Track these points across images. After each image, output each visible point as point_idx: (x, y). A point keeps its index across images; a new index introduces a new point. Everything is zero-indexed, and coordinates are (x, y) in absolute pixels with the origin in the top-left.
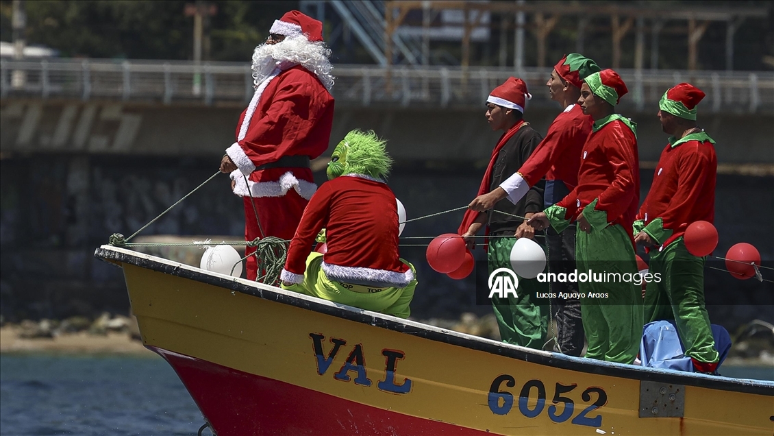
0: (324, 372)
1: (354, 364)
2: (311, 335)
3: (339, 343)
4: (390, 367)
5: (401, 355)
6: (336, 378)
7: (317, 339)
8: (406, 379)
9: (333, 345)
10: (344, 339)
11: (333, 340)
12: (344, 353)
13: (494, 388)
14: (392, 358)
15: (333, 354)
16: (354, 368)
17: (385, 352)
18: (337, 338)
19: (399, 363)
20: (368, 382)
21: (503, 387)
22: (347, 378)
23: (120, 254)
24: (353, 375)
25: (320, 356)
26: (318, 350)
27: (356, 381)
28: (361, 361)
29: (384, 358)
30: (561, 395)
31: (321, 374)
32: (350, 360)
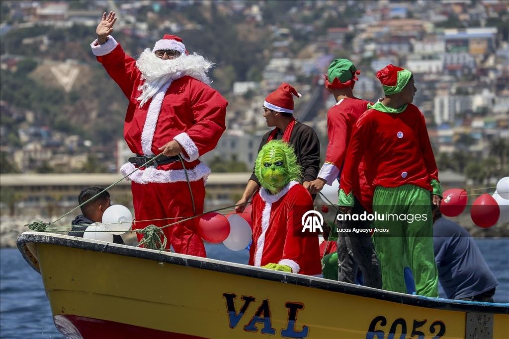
0: (235, 326)
1: (262, 316)
2: (225, 295)
3: (248, 300)
4: (292, 317)
5: (301, 306)
6: (245, 330)
7: (230, 298)
8: (304, 326)
9: (244, 302)
10: (253, 296)
11: (244, 298)
12: (254, 307)
13: (372, 328)
14: (293, 309)
15: (243, 310)
16: (262, 320)
17: (288, 305)
18: (248, 295)
19: (300, 313)
20: (272, 331)
21: (378, 326)
22: (255, 329)
23: (50, 238)
24: (260, 326)
25: (232, 313)
26: (231, 307)
27: (263, 331)
28: (267, 314)
29: (287, 310)
30: (417, 329)
31: (232, 328)
32: (258, 314)
